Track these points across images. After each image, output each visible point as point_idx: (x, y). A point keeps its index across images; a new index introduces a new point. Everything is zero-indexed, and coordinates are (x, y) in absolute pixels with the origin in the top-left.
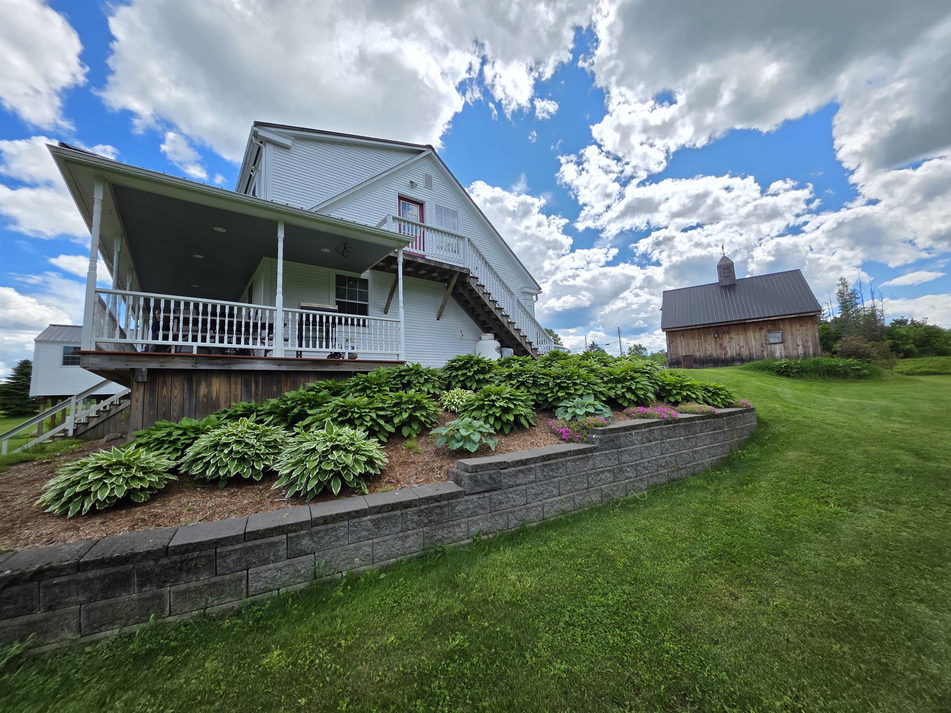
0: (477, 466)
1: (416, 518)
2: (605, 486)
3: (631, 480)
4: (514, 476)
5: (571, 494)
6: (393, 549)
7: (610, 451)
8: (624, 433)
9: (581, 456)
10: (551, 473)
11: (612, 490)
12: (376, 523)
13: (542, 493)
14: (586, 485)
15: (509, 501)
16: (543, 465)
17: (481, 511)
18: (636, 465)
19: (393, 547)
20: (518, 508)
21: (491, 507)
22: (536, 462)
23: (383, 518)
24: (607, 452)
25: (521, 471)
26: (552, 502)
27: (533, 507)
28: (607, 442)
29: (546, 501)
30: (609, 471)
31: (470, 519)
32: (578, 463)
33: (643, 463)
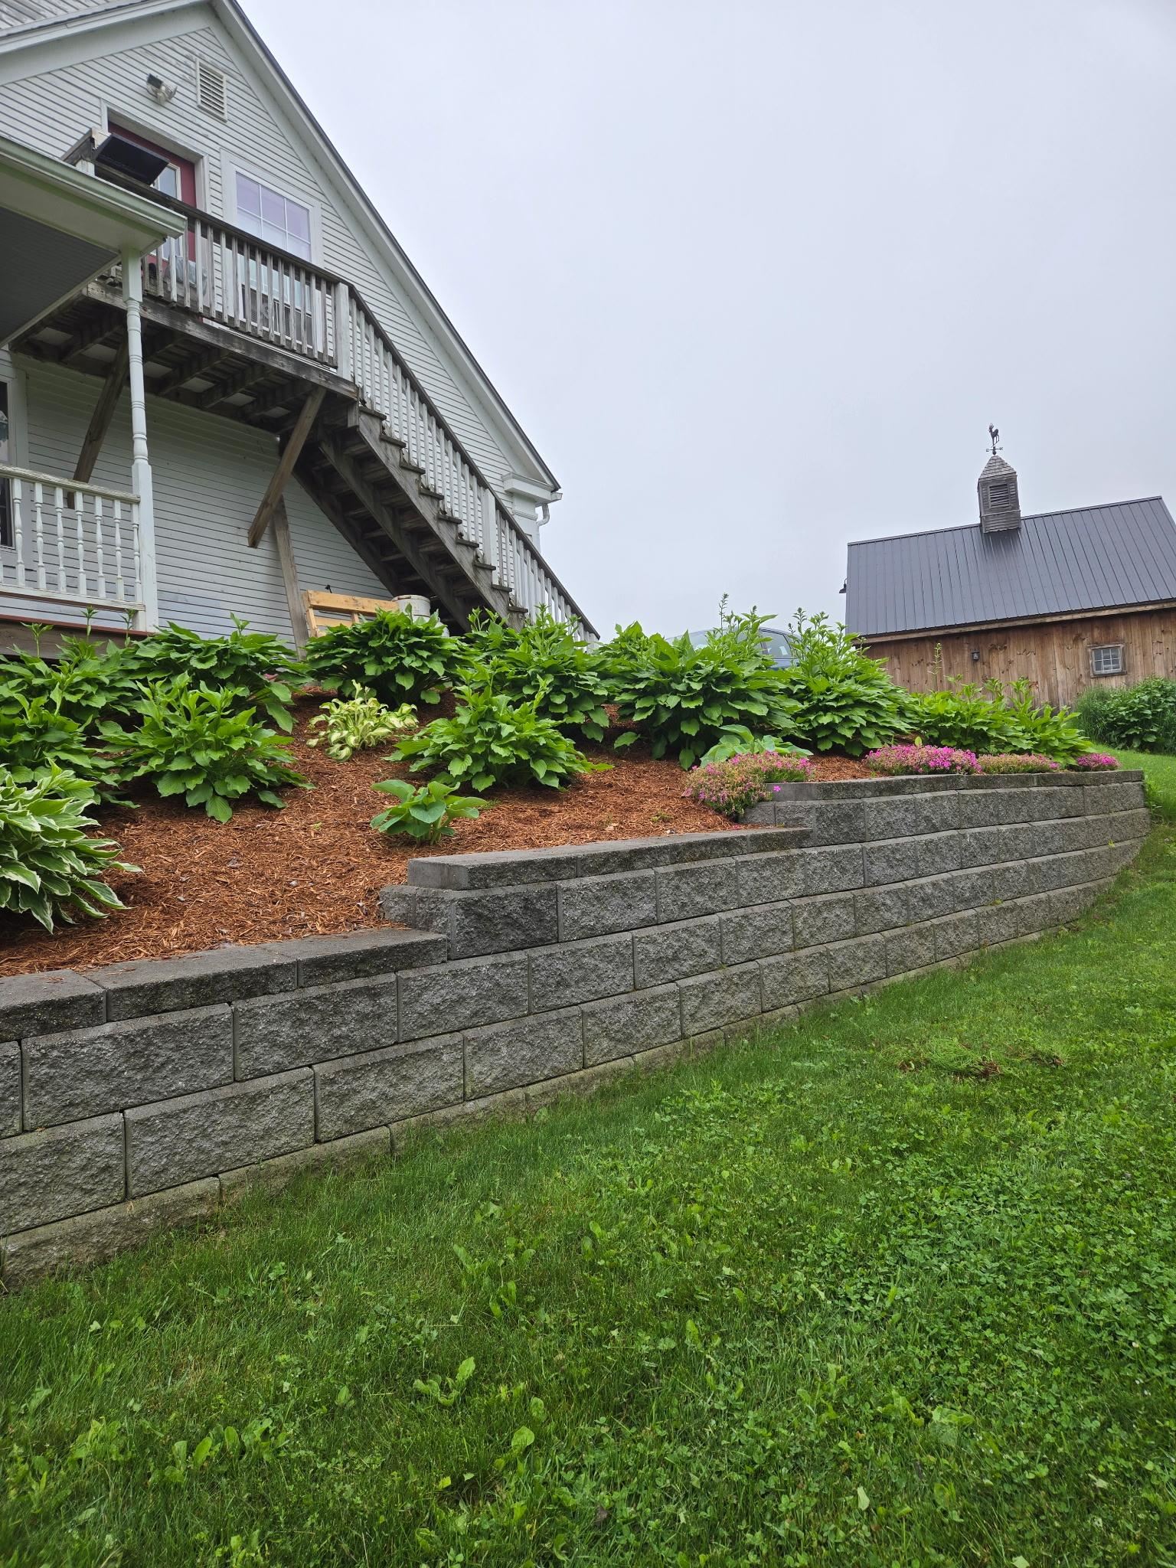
0: (485, 869)
1: (286, 1030)
2: (837, 945)
3: (898, 931)
4: (597, 898)
5: (751, 965)
6: (206, 1145)
7: (845, 847)
8: (874, 800)
9: (774, 854)
10: (698, 899)
11: (854, 958)
12: (137, 1050)
13: (675, 958)
14: (788, 940)
15: (584, 979)
16: (677, 873)
17: (503, 1010)
18: (906, 890)
19: (206, 1136)
20: (612, 1002)
21: (532, 997)
22: (656, 864)
23: (163, 1031)
24: (835, 849)
25: (615, 887)
26: (703, 987)
27: (654, 999)
28: (834, 821)
29: (690, 981)
30: (844, 903)
31: (470, 1034)
32: (767, 873)
33: (922, 887)
